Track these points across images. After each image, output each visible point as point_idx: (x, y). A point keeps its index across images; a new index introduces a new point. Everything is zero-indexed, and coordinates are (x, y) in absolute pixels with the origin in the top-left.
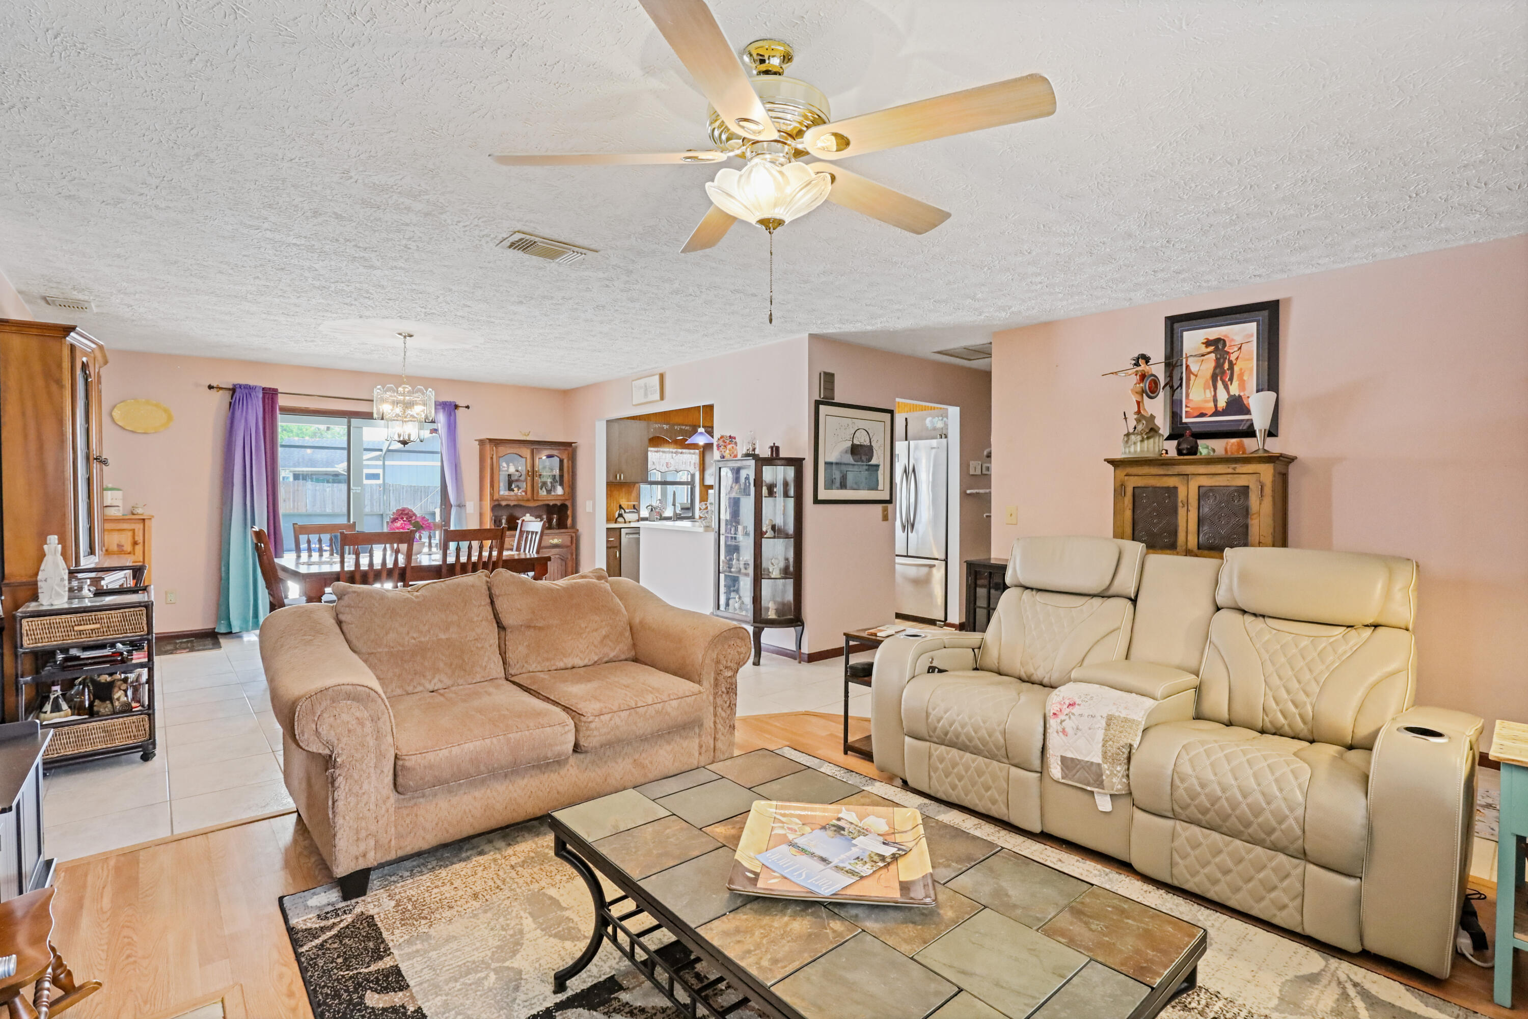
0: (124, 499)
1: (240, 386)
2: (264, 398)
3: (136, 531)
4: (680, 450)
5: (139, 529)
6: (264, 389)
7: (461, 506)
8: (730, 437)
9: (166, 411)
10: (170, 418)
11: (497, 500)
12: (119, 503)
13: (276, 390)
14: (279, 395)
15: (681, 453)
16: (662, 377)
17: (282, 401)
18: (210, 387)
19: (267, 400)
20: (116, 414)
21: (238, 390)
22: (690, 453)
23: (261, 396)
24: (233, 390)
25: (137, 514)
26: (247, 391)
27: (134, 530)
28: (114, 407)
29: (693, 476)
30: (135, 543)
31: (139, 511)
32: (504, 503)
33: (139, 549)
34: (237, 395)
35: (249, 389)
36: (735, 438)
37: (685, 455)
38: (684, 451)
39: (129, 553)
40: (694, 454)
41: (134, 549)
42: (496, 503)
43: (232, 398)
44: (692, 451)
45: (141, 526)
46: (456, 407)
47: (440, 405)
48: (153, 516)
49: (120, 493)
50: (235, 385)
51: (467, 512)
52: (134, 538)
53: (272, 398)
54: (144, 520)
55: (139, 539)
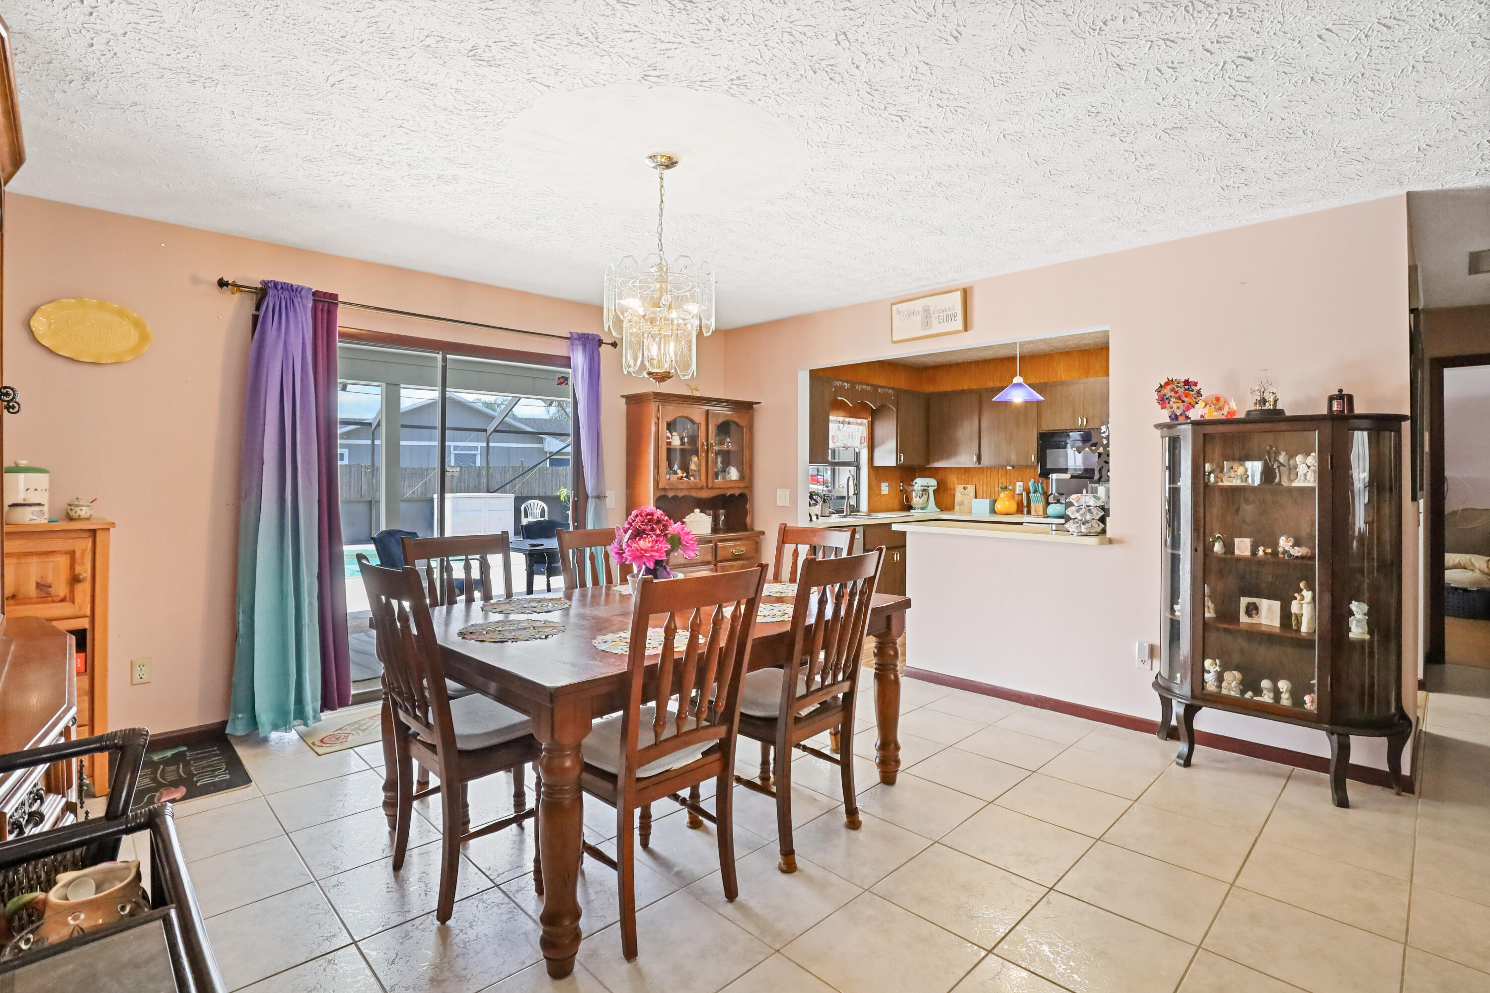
0: (52, 490)
1: (276, 284)
2: (315, 310)
3: (78, 554)
4: (847, 419)
5: (84, 551)
6: (315, 294)
7: (600, 497)
8: (1187, 382)
9: (137, 324)
10: (144, 338)
11: (665, 489)
12: (43, 498)
13: (334, 297)
14: (340, 305)
15: (849, 423)
16: (966, 294)
17: (345, 320)
18: (222, 284)
19: (319, 314)
20: (39, 324)
21: (271, 292)
22: (857, 424)
23: (310, 305)
24: (262, 293)
25: (79, 519)
26: (286, 294)
27: (74, 552)
28: (34, 311)
29: (857, 455)
30: (75, 580)
31: (83, 512)
32: (670, 494)
33: (83, 591)
34: (270, 301)
35: (292, 290)
36: (1196, 384)
37: (852, 426)
38: (852, 420)
39: (63, 600)
40: (861, 424)
41: (72, 591)
42: (662, 493)
43: (258, 308)
44: (859, 421)
45: (89, 543)
46: (600, 342)
47: (579, 339)
48: (113, 524)
49: (45, 477)
50: (265, 283)
51: (608, 506)
52: (72, 567)
53: (329, 311)
54: (94, 532)
55: (85, 570)
